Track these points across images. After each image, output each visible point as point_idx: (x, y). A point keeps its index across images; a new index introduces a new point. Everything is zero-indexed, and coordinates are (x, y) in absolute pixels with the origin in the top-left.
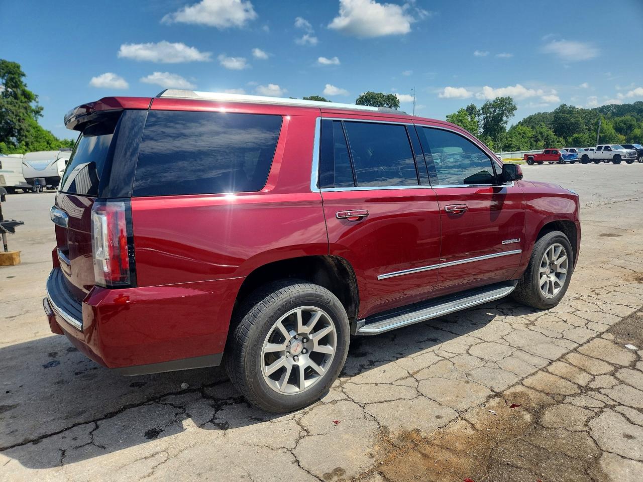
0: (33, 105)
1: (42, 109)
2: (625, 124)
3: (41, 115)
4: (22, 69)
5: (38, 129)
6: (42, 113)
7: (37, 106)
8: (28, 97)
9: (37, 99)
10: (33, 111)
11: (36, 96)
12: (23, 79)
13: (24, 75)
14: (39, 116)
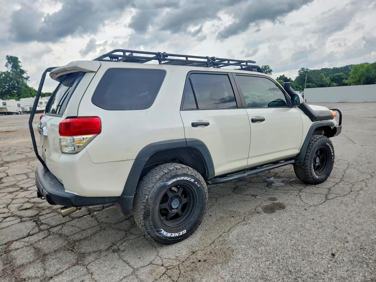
0: (25, 75)
1: (29, 77)
2: (338, 77)
3: (29, 80)
4: (19, 60)
5: (27, 87)
6: (29, 79)
7: (27, 76)
8: (22, 72)
9: (27, 73)
10: (25, 78)
11: (26, 71)
12: (20, 64)
13: (20, 62)
14: (28, 81)
